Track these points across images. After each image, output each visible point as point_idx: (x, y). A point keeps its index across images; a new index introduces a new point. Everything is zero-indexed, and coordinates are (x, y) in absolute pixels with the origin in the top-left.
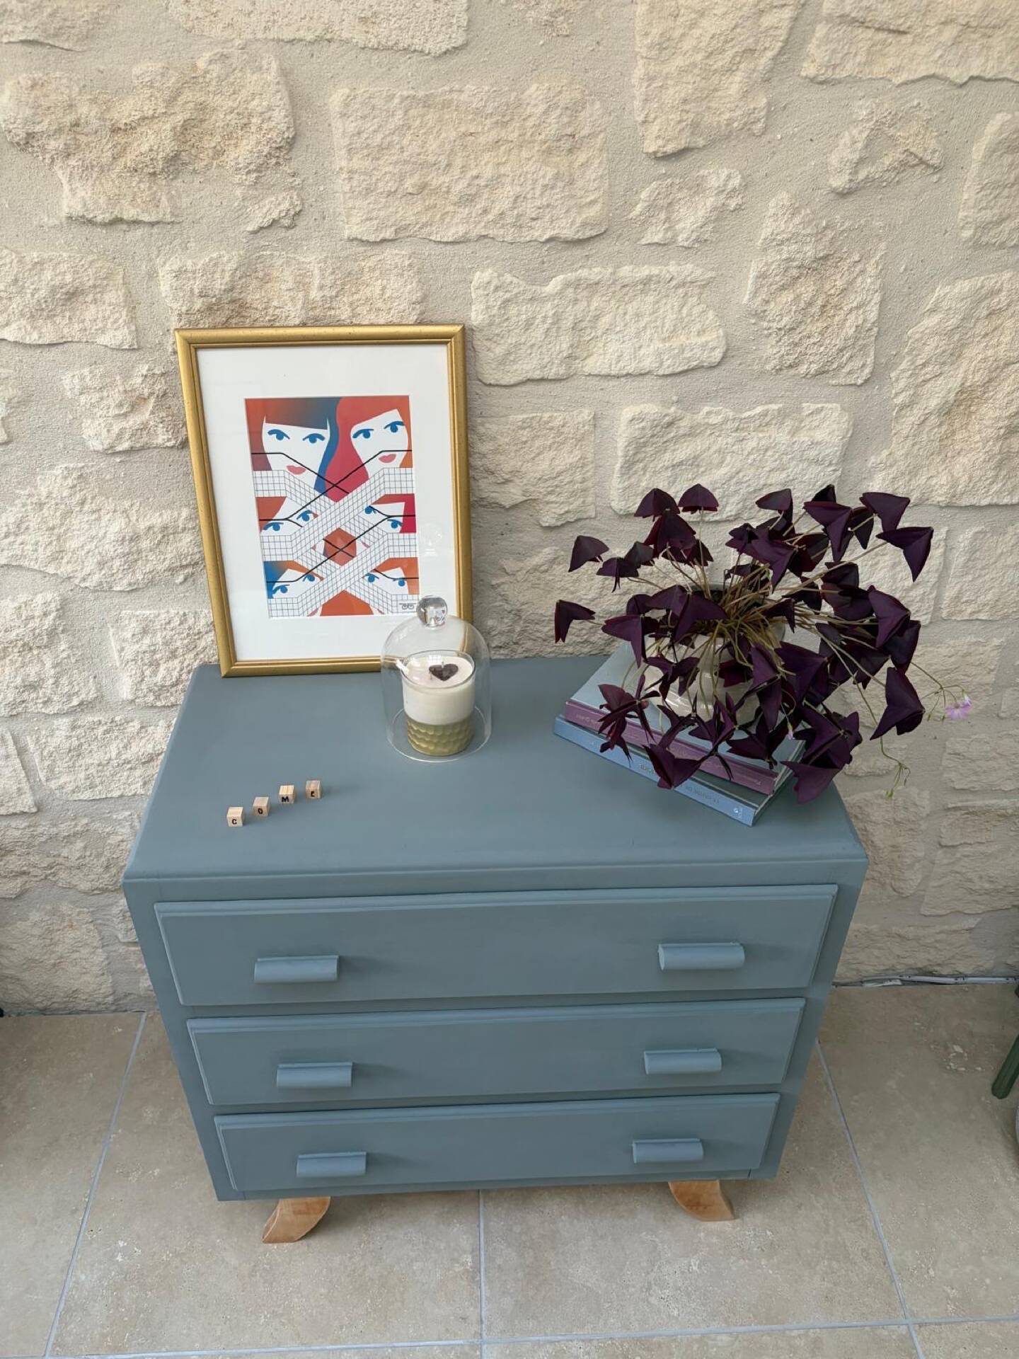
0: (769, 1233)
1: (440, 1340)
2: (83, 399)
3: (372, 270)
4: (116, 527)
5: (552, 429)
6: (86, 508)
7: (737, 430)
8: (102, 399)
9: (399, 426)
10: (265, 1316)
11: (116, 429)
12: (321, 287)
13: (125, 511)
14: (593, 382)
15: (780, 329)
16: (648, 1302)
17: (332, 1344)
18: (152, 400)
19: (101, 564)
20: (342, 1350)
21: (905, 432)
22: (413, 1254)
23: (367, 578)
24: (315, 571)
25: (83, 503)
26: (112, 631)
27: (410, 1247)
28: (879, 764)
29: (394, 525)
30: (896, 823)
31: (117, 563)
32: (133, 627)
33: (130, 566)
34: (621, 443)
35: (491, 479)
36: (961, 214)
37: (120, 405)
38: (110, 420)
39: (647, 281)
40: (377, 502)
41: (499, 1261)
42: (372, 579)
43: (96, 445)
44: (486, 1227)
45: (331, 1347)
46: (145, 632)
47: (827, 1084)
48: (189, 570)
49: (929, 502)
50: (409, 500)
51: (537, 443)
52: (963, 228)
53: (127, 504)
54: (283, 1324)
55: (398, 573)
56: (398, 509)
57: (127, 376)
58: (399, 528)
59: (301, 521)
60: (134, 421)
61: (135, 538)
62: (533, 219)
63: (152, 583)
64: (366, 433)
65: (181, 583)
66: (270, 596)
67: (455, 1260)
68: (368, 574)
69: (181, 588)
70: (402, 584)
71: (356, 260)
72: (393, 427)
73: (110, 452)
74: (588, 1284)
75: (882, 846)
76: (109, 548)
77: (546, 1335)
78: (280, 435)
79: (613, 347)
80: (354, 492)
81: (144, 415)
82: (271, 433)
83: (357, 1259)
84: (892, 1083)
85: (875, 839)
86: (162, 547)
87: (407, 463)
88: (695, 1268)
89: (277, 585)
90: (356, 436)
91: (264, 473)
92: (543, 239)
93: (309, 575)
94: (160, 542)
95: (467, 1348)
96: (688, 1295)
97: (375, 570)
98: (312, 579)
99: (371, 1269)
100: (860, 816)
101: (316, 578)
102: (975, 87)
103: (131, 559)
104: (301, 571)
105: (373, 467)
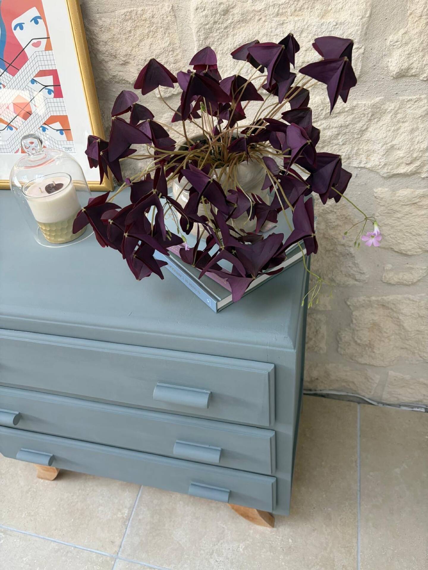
0: (290, 541)
1: (98, 550)
5: (146, 20)
7: (278, 15)
9: (39, 20)
10: (25, 514)
16: (209, 562)
17: (48, 537)
20: (52, 541)
21: (419, 11)
22: (101, 501)
23: (41, 129)
24: (12, 123)
27: (101, 498)
28: (405, 277)
29: (50, 92)
30: (420, 316)
34: (194, 31)
35: (116, 62)
40: (37, 76)
41: (141, 517)
42: (44, 130)
44: (141, 497)
45: (48, 538)
47: (356, 462)
50: (54, 73)
51: (139, 32)
54: (31, 521)
55: (58, 125)
56: (49, 80)
58: (53, 94)
64: (21, 26)
67: (119, 510)
68: (41, 127)
70: (62, 134)
72: (35, 20)
74: (180, 542)
75: (410, 330)
77: (149, 563)
80: (22, 69)
83: (75, 497)
84: (397, 470)
85: (405, 325)
87: (48, 47)
88: (241, 550)
90: (15, 29)
93: (10, 126)
95: (108, 559)
96: (232, 563)
97: (45, 124)
98: (11, 129)
99: (79, 504)
100: (395, 310)
101: (14, 128)
104: (5, 124)
105: (29, 51)
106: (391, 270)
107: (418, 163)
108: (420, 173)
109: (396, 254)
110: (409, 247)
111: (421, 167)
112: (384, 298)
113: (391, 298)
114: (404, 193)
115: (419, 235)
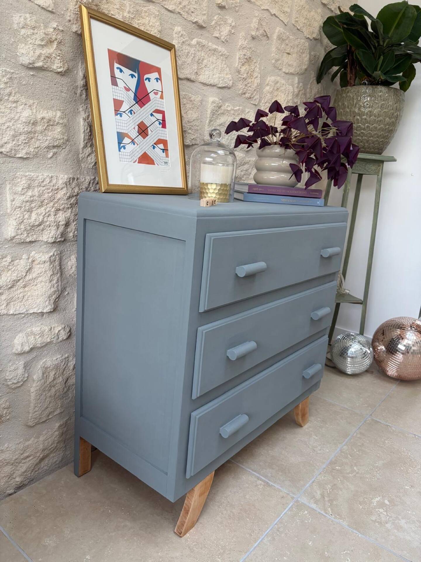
0: (319, 419)
1: (285, 509)
2: (23, 31)
3: (146, 12)
4: (26, 114)
5: (191, 101)
6: (11, 98)
8: (33, 34)
9: (159, 80)
10: (219, 558)
11: (38, 52)
12: (129, 12)
13: (30, 106)
14: (201, 86)
15: (244, 78)
17: (255, 543)
18: (56, 43)
19: (14, 136)
20: (262, 541)
22: (241, 495)
23: (152, 147)
24: (135, 140)
25: (10, 95)
26: (8, 187)
27: (237, 494)
29: (160, 123)
31: (22, 137)
32: (24, 182)
33: (27, 143)
34: (209, 111)
36: (272, 55)
37: (42, 40)
38: (35, 47)
39: (215, 50)
40: (154, 112)
41: (269, 475)
42: (154, 148)
43: (25, 60)
44: (252, 470)
45: (257, 543)
46: (29, 187)
48: (55, 150)
50: (163, 114)
52: (272, 59)
53: (31, 102)
54: (230, 554)
55: (161, 146)
57: (46, 27)
58: (161, 125)
59: (129, 114)
60: (46, 51)
61: (35, 123)
62: (192, 12)
63: (36, 156)
64: (149, 79)
65: (51, 157)
66: (120, 151)
67: (256, 486)
68: (153, 145)
69: (50, 161)
70: (163, 152)
71: (140, 6)
72: (157, 79)
73: (30, 67)
74: (300, 461)
76: (20, 127)
77: (309, 481)
78: (121, 71)
79: (207, 73)
80: (146, 105)
81: (51, 50)
82: (118, 68)
83: (225, 512)
86: (46, 131)
87: (162, 97)
89: (122, 145)
90: (146, 80)
91: (115, 87)
92: (194, 21)
93: (133, 142)
94: (45, 129)
95: (296, 504)
96: (324, 444)
97: (155, 144)
98: (134, 144)
99: (234, 511)
101: (136, 144)
103: (31, 135)
104: (131, 139)
105: (152, 95)
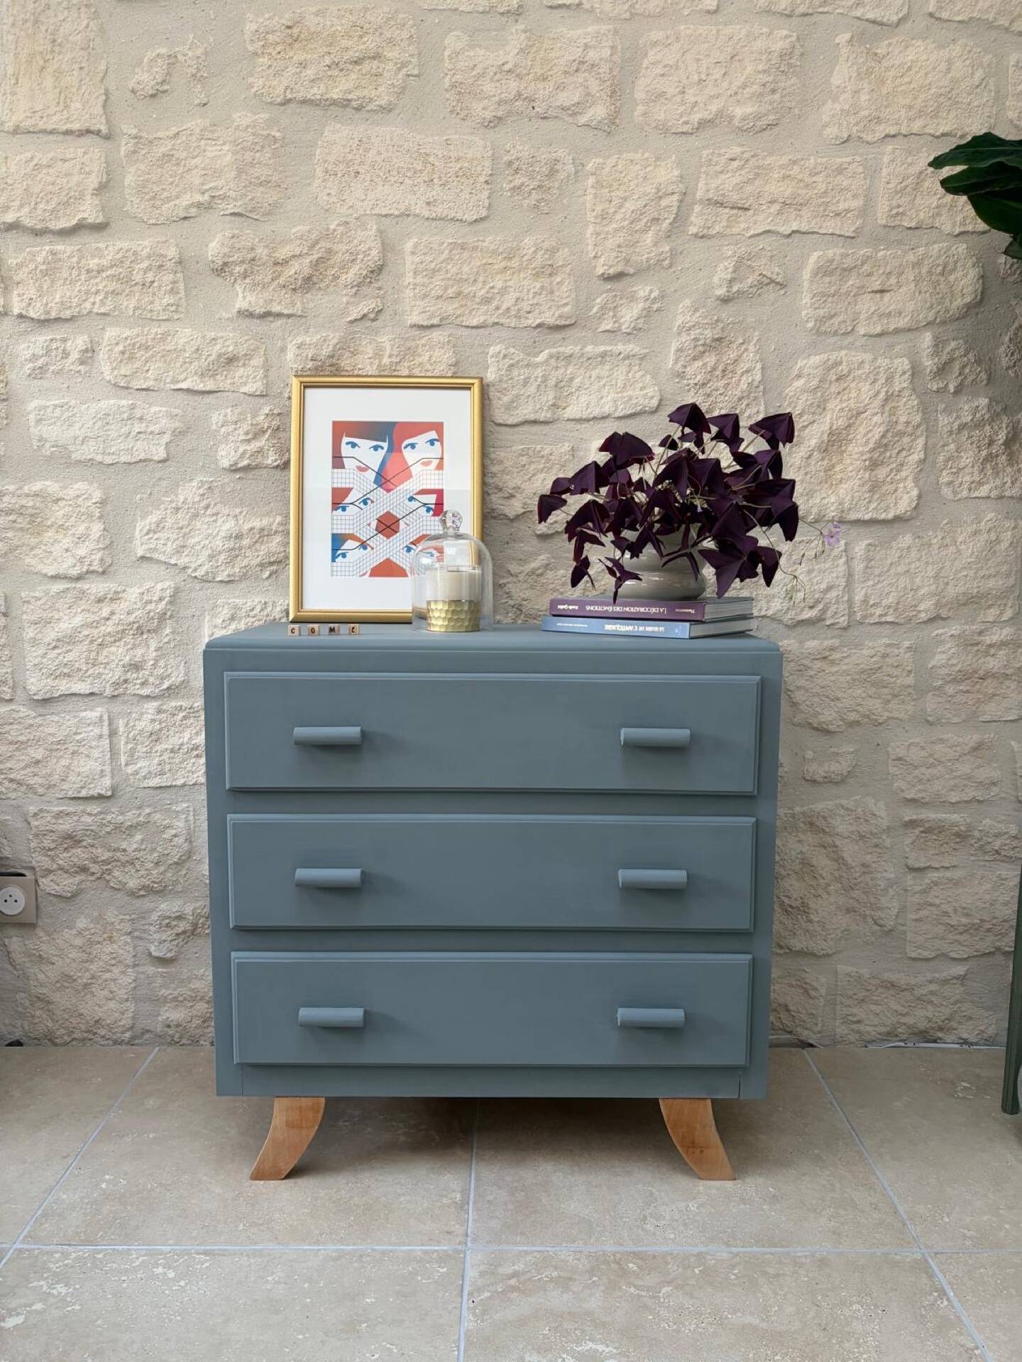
0: (771, 1189)
1: (423, 1246)
2: (223, 430)
3: (424, 345)
4: (228, 526)
5: (543, 457)
6: (209, 512)
8: (235, 429)
9: (435, 442)
10: (244, 1225)
11: (241, 450)
12: (390, 356)
13: (235, 516)
14: (570, 425)
15: (696, 384)
16: (643, 1228)
17: (310, 1245)
18: (269, 431)
19: (211, 557)
20: (320, 1249)
21: (797, 464)
23: (405, 549)
24: (368, 542)
25: (207, 507)
26: (207, 618)
27: (398, 1186)
28: (833, 768)
29: (428, 510)
30: (862, 837)
31: (222, 557)
32: (225, 613)
33: (231, 561)
35: (500, 494)
36: (804, 313)
37: (247, 433)
38: (238, 444)
39: (603, 355)
40: (417, 494)
41: (489, 1198)
42: (409, 550)
43: (225, 463)
44: (477, 1176)
45: (310, 1247)
46: (232, 618)
48: (274, 568)
49: (826, 518)
50: (440, 493)
51: (533, 467)
52: (807, 321)
53: (238, 511)
54: (262, 1229)
56: (431, 499)
57: (255, 414)
58: (432, 513)
59: (362, 505)
60: (255, 445)
61: (239, 537)
62: (529, 312)
63: (244, 577)
64: (413, 446)
65: (267, 579)
66: (333, 560)
67: (442, 1196)
68: (406, 546)
69: (266, 583)
71: (414, 340)
72: (432, 442)
73: (234, 469)
74: (580, 1215)
75: (853, 864)
76: (219, 543)
77: (535, 1247)
78: (354, 445)
79: (583, 399)
80: (401, 485)
81: (261, 442)
82: (347, 443)
83: (343, 1192)
85: (845, 855)
86: (258, 546)
87: (440, 467)
88: (693, 1208)
89: (339, 552)
90: (405, 447)
91: (340, 470)
92: (534, 325)
93: (364, 545)
94: (256, 542)
95: (450, 1252)
96: (685, 1225)
97: (412, 543)
98: (365, 548)
99: (356, 1199)
100: (827, 830)
101: (369, 547)
102: (796, 237)
103: (234, 554)
104: (358, 542)
105: (415, 470)
106: (813, 760)
107: (821, 606)
108: (824, 620)
109: (815, 733)
110: (830, 718)
111: (824, 611)
112: (813, 806)
113: (819, 806)
114: (812, 644)
115: (838, 699)
